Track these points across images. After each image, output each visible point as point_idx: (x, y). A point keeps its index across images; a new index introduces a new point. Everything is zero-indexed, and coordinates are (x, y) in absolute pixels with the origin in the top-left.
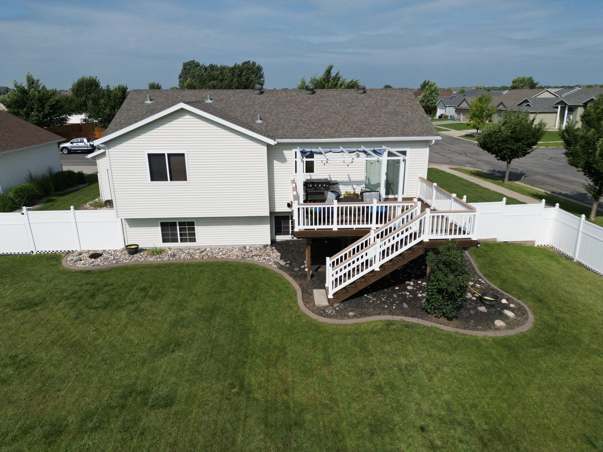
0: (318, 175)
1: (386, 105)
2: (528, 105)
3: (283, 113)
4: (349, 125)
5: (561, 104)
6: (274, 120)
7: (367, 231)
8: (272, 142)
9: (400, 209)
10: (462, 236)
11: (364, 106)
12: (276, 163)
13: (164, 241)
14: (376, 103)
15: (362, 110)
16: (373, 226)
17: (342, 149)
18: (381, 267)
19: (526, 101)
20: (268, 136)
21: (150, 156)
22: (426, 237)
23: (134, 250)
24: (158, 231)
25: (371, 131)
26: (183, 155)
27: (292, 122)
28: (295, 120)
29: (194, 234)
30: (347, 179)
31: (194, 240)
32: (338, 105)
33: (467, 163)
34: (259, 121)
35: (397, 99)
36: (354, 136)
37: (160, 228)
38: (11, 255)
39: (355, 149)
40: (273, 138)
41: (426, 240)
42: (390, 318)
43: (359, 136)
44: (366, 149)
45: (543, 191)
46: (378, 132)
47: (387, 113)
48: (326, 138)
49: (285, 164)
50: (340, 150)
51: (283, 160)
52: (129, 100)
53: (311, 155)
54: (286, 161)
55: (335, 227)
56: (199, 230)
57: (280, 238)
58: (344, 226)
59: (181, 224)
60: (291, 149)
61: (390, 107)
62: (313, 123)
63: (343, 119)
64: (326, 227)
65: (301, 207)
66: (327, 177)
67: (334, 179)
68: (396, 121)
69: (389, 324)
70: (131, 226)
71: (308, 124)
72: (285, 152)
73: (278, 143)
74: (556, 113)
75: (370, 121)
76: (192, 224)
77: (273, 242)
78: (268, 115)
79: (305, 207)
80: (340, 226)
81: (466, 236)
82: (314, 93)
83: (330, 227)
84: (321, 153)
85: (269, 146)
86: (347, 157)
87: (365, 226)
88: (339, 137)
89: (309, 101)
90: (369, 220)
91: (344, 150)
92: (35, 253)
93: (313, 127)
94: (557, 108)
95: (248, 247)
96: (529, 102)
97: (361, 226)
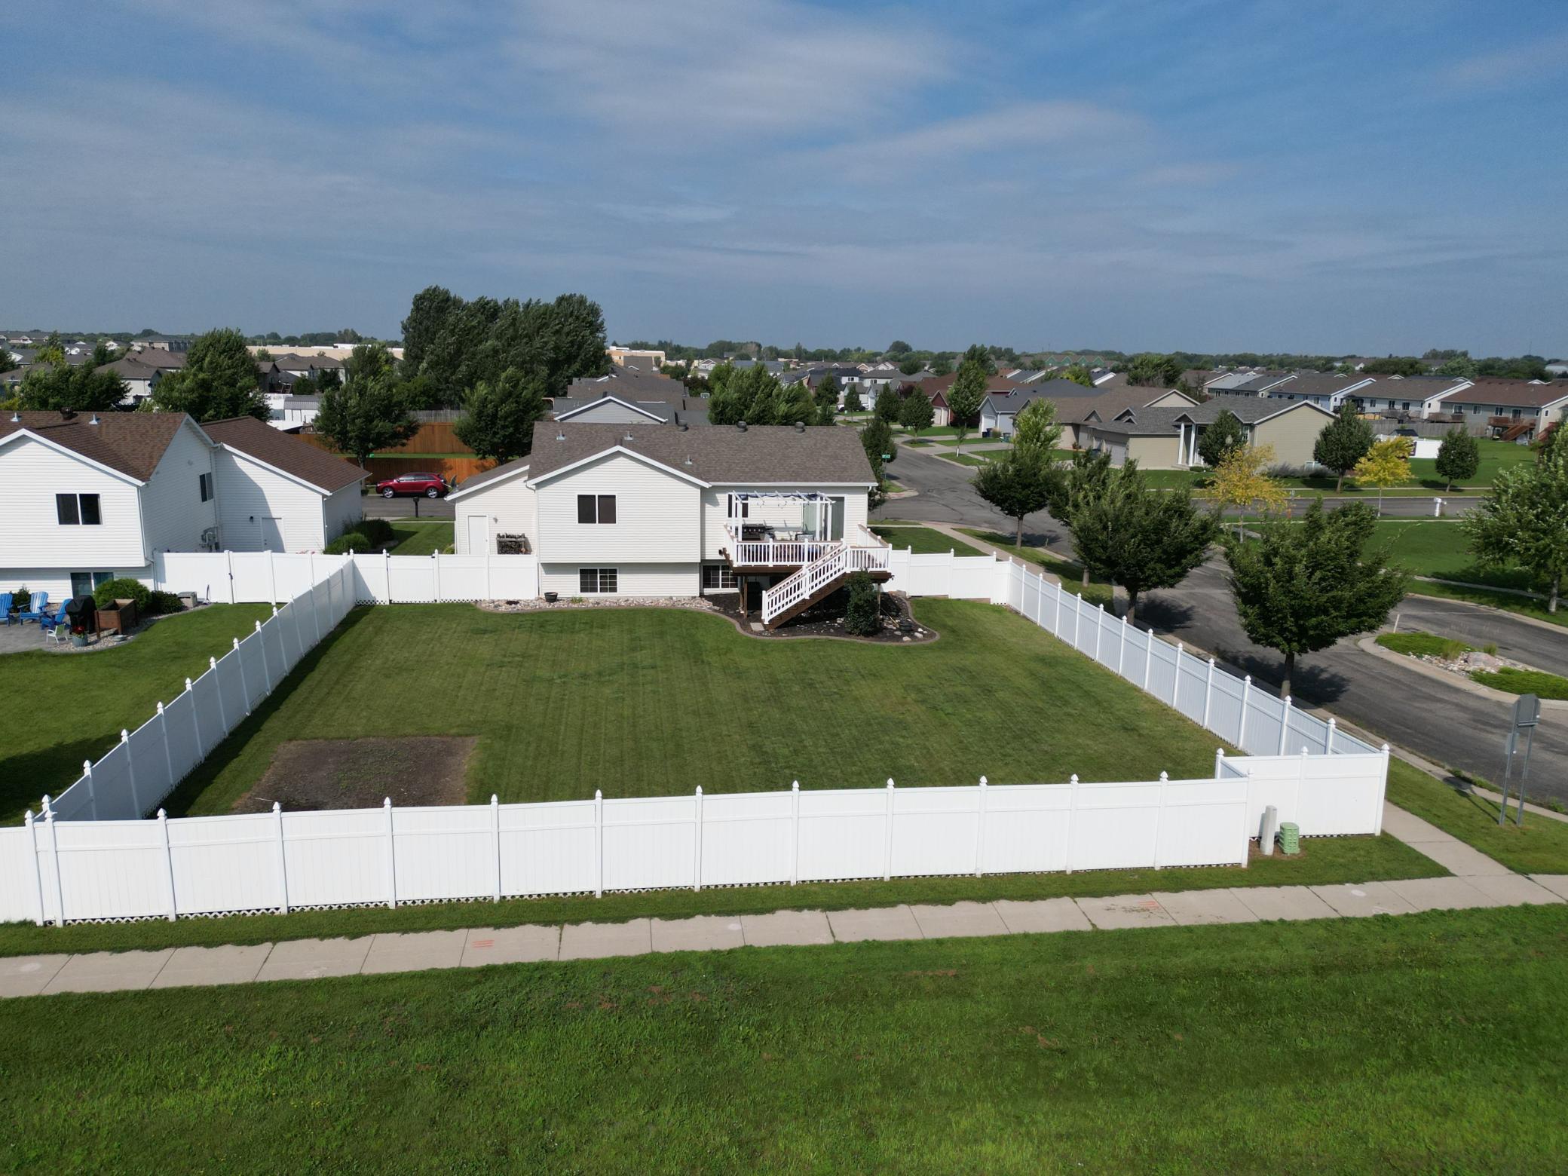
0: (753, 519)
1: (826, 447)
2: (1130, 421)
3: (713, 453)
4: (784, 469)
5: (1185, 422)
6: (704, 462)
7: (799, 568)
8: (707, 485)
9: (829, 548)
10: (878, 569)
11: (802, 447)
12: (707, 505)
13: (582, 590)
14: (815, 445)
15: (799, 452)
16: (805, 563)
17: (777, 493)
18: (810, 596)
19: (1128, 413)
20: (701, 479)
21: (580, 497)
22: (848, 570)
23: (552, 598)
24: (576, 578)
25: (808, 476)
26: (614, 497)
27: (724, 464)
28: (727, 462)
29: (615, 584)
30: (783, 525)
31: (614, 590)
32: (773, 445)
33: (985, 522)
34: (689, 463)
35: (839, 440)
36: (790, 481)
37: (579, 576)
38: (411, 604)
39: (790, 494)
40: (706, 480)
41: (848, 572)
42: (818, 637)
43: (795, 481)
44: (800, 494)
45: (1064, 558)
46: (815, 477)
47: (826, 456)
48: (761, 481)
49: (717, 508)
50: (774, 494)
51: (715, 503)
52: (538, 435)
53: (746, 499)
54: (718, 505)
55: (771, 564)
56: (622, 579)
57: (708, 591)
58: (779, 563)
59: (602, 571)
60: (725, 492)
61: (830, 449)
62: (747, 466)
63: (778, 462)
64: (763, 563)
65: (739, 544)
66: (762, 523)
67: (769, 524)
68: (834, 466)
69: (815, 639)
70: (547, 572)
71: (742, 467)
72: (717, 495)
73: (713, 487)
74: (1179, 436)
75: (807, 465)
76: (615, 571)
77: (702, 595)
78: (697, 455)
79: (743, 544)
80: (775, 563)
81: (882, 569)
82: (746, 430)
83: (766, 563)
84: (757, 497)
85: (703, 489)
86: (781, 501)
87: (798, 563)
88: (775, 481)
89: (741, 440)
90: (801, 558)
91: (779, 494)
92: (438, 602)
93: (747, 470)
94: (1179, 427)
95: (674, 598)
96: (1132, 415)
97: (794, 563)
